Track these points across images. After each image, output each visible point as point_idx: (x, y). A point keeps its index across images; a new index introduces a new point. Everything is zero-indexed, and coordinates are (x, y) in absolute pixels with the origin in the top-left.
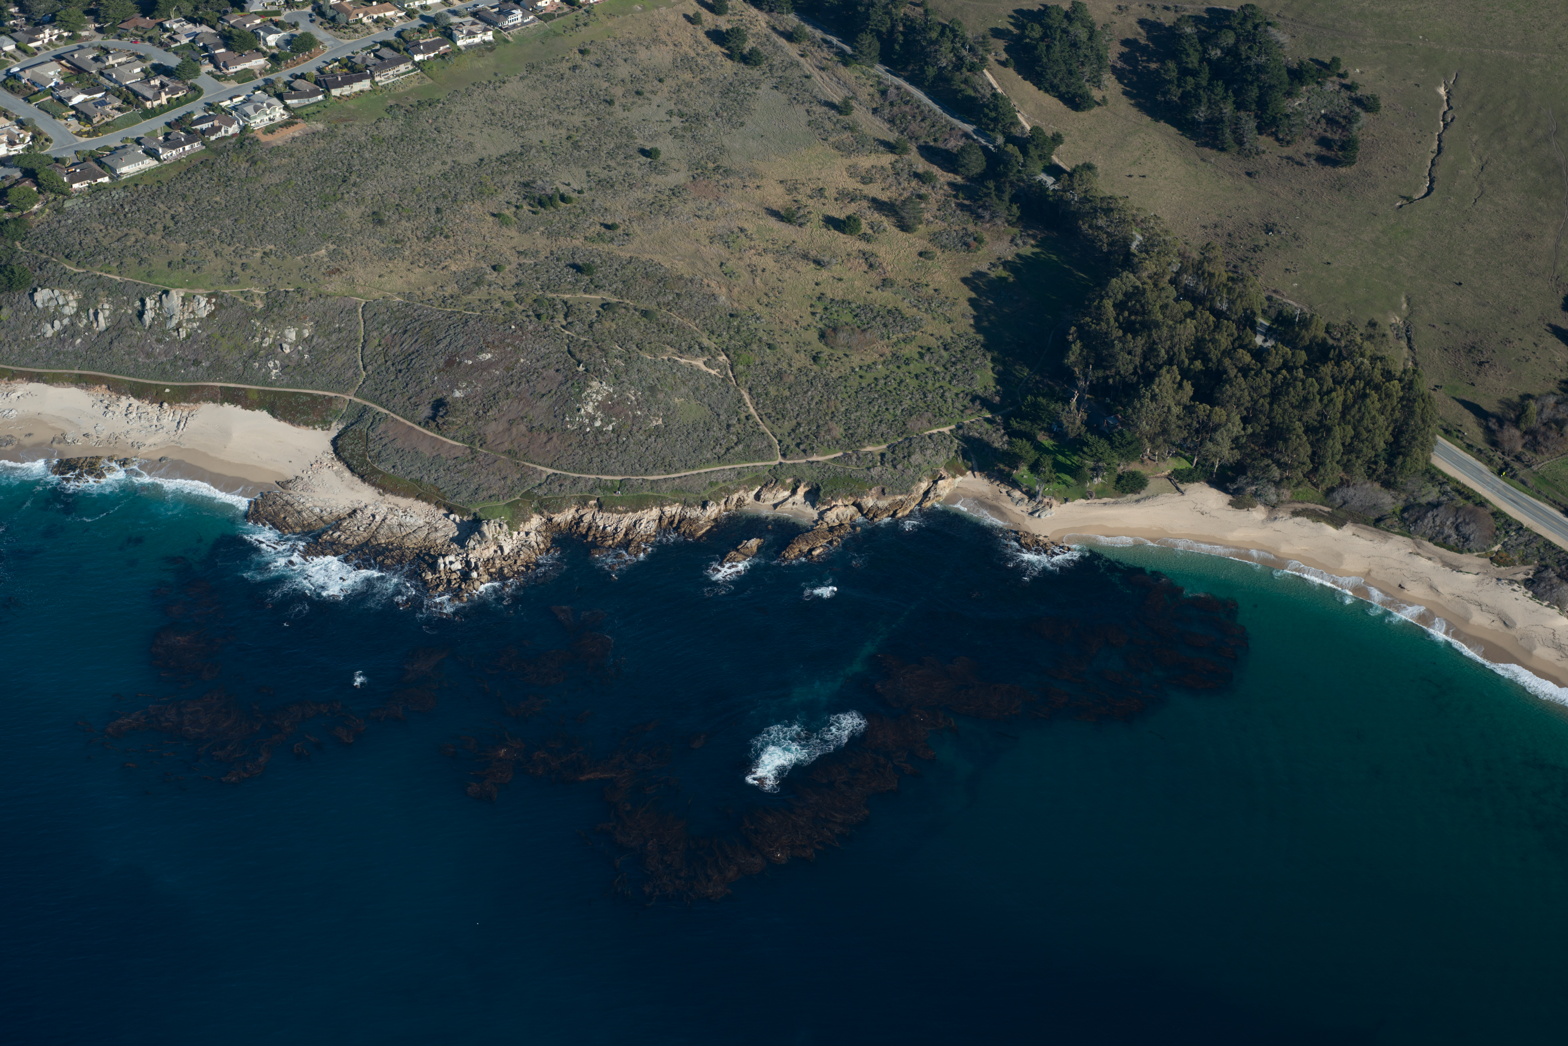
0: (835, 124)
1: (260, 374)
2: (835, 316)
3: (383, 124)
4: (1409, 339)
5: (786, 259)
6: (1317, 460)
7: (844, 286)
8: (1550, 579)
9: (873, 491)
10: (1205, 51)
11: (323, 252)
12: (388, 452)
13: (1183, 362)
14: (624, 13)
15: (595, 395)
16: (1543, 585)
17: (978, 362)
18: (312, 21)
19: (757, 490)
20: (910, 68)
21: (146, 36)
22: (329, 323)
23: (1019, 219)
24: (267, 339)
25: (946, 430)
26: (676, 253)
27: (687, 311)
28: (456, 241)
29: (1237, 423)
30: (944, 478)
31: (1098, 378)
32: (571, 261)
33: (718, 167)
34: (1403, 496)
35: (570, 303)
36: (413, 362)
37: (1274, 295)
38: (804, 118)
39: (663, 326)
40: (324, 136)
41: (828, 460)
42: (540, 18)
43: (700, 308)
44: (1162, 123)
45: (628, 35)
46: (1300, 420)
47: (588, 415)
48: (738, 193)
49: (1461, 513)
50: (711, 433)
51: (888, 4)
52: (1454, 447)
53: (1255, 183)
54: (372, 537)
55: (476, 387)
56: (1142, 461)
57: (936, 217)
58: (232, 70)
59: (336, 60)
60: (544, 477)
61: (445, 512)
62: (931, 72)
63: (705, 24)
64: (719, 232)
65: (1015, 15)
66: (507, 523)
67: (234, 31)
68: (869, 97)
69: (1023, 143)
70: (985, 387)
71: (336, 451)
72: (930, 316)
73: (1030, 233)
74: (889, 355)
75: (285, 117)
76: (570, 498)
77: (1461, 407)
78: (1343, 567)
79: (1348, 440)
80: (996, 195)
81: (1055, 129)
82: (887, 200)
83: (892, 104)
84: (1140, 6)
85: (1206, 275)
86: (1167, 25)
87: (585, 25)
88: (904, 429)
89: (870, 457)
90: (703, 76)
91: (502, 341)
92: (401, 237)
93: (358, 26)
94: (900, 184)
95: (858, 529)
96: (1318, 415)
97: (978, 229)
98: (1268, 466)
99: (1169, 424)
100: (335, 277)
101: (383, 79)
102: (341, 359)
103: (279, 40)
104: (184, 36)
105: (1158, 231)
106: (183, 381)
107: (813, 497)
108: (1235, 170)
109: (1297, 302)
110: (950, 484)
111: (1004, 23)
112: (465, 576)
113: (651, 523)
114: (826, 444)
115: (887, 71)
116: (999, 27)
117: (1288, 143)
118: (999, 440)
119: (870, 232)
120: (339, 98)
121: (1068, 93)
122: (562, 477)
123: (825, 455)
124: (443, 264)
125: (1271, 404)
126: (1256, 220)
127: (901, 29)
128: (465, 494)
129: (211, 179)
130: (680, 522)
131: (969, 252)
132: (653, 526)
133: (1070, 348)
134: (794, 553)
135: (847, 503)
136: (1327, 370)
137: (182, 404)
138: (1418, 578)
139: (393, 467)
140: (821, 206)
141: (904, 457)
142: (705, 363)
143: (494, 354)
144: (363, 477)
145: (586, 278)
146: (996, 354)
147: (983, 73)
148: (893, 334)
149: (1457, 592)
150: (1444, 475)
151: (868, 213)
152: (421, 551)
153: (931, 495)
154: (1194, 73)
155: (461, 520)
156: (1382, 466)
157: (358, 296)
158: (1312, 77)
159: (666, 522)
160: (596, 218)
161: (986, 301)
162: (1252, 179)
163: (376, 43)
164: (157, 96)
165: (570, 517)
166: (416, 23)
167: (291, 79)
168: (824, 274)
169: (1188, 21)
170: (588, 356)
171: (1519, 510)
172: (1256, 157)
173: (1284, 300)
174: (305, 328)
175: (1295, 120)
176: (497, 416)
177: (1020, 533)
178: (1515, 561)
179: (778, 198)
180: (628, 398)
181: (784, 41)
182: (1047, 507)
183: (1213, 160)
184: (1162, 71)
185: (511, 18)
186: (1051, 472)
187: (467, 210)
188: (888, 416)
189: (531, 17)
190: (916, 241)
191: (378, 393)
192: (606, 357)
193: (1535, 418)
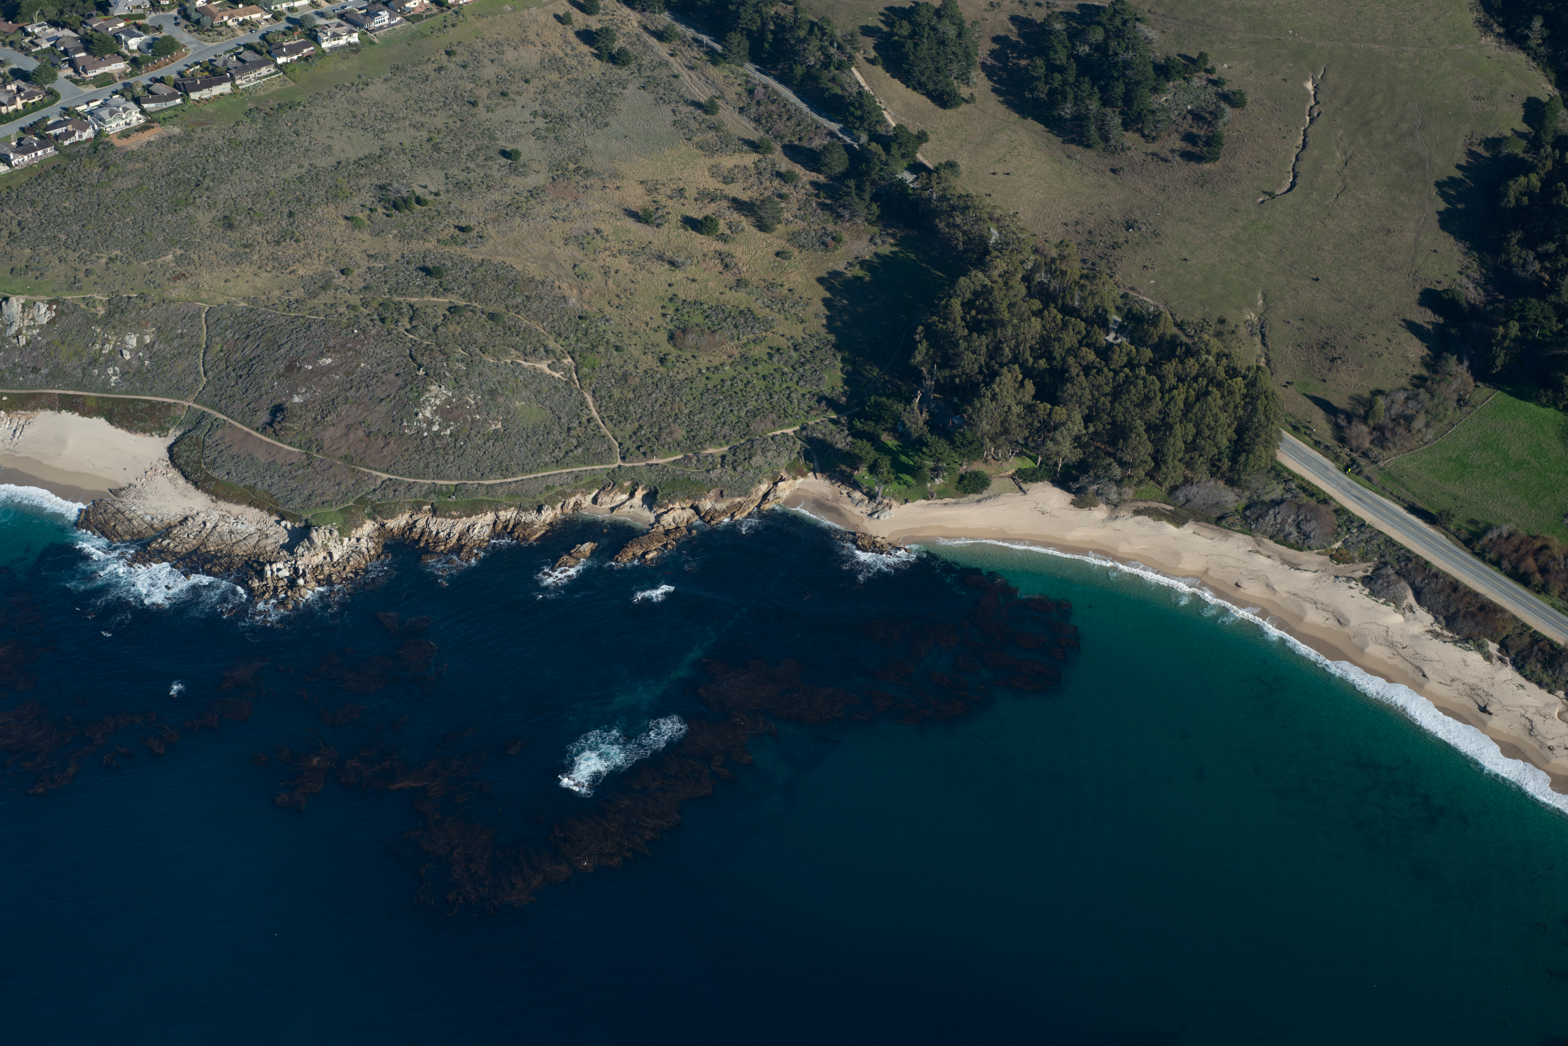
0: (700, 124)
1: (99, 381)
2: (686, 318)
3: (241, 127)
4: (1263, 336)
5: (641, 260)
6: (1158, 457)
7: (697, 287)
8: (1388, 576)
9: (711, 494)
10: (1073, 47)
11: (170, 257)
12: (223, 459)
13: (1027, 360)
14: (493, 14)
15: (433, 400)
16: (1380, 582)
17: (827, 362)
18: (177, 24)
19: (594, 494)
20: (780, 67)
21: (7, 40)
22: (172, 329)
23: (879, 217)
24: (107, 345)
25: (790, 431)
26: (529, 255)
27: (535, 314)
28: (306, 244)
29: (1078, 422)
30: (784, 480)
31: (945, 378)
32: (422, 264)
33: (579, 168)
34: (1247, 493)
35: (416, 306)
36: (254, 367)
37: (1131, 293)
38: (669, 118)
39: (510, 329)
40: (180, 140)
41: (668, 463)
42: (407, 19)
43: (549, 311)
44: (1030, 120)
45: (496, 36)
46: (1141, 418)
47: (426, 419)
48: (597, 194)
49: (1303, 510)
50: (551, 436)
51: (759, 2)
52: (1302, 444)
53: (1119, 180)
54: (202, 544)
55: (315, 392)
56: (986, 461)
57: (796, 217)
58: (91, 74)
59: (197, 64)
60: (379, 482)
61: (278, 518)
62: (799, 70)
63: (576, 24)
64: (575, 234)
65: (886, 12)
66: (338, 530)
67: (96, 35)
68: (736, 97)
69: (885, 142)
70: (833, 388)
71: (172, 458)
72: (782, 317)
73: (890, 231)
74: (737, 355)
75: (142, 121)
76: (403, 504)
77: (1311, 403)
78: (1181, 566)
79: (1190, 438)
80: (856, 194)
81: (922, 127)
82: (747, 200)
83: (758, 103)
84: (1012, 2)
85: (1058, 273)
86: (1038, 22)
87: (453, 26)
88: (747, 430)
89: (710, 459)
90: (570, 76)
91: (343, 346)
92: (250, 242)
93: (223, 28)
94: (761, 183)
95: (694, 532)
96: (1160, 412)
97: (838, 229)
98: (1110, 464)
99: (1009, 424)
100: (180, 283)
101: (244, 82)
102: (181, 365)
103: (140, 43)
104: (45, 40)
105: (1014, 229)
106: (21, 389)
107: (650, 500)
108: (1100, 167)
109: (1153, 300)
110: (790, 486)
111: (874, 21)
112: (292, 583)
113: (485, 528)
114: (667, 447)
115: (757, 70)
116: (870, 24)
117: (1154, 139)
118: (842, 441)
119: (728, 232)
120: (198, 101)
121: (935, 90)
122: (397, 483)
123: (665, 457)
124: (291, 269)
125: (1112, 403)
126: (1118, 217)
127: (772, 27)
128: (298, 501)
129: (62, 184)
130: (514, 526)
131: (827, 251)
132: (487, 531)
133: (916, 348)
134: (628, 558)
135: (684, 506)
136: (1170, 368)
137: (19, 412)
138: (1255, 576)
139: (228, 473)
140: (680, 207)
141: (745, 459)
142: (549, 366)
143: (334, 358)
144: (196, 484)
145: (435, 281)
146: (846, 354)
147: (851, 71)
148: (744, 335)
149: (1293, 590)
150: (1290, 472)
151: (728, 213)
152: (250, 559)
153: (771, 497)
154: (1061, 70)
155: (293, 527)
156: (1226, 464)
157: (202, 302)
158: (1178, 72)
159: (500, 526)
160: (452, 221)
161: (840, 301)
162: (1117, 176)
163: (240, 45)
164: (12, 101)
165: (403, 523)
166: (282, 25)
167: (150, 83)
168: (679, 275)
169: (1057, 17)
170: (429, 360)
171: (1362, 507)
172: (1121, 153)
173: (1141, 297)
174: (147, 334)
175: (1162, 116)
176: (335, 421)
177: (858, 535)
178: (1354, 559)
179: (637, 198)
180: (467, 402)
181: (655, 40)
182: (887, 508)
183: (1078, 157)
184: (1030, 68)
185: (377, 19)
186: (889, 472)
187: (321, 214)
188: (732, 418)
189: (398, 19)
190: (774, 241)
191: (217, 399)
192: (447, 360)
193: (1383, 414)
